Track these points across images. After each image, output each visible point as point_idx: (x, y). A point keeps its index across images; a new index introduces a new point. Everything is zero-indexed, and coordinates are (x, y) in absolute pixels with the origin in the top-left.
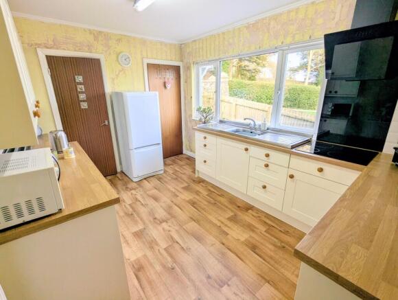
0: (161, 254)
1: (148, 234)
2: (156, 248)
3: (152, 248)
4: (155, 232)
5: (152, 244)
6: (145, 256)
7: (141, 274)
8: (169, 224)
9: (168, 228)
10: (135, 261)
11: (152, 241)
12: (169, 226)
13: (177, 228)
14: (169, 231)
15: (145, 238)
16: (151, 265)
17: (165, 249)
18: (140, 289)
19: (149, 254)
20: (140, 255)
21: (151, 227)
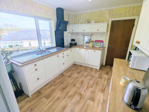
0: (94, 88)
1: (90, 96)
2: (93, 90)
3: (94, 91)
4: (88, 94)
5: (93, 92)
6: (98, 91)
7: (104, 89)
8: (81, 91)
9: (83, 91)
10: (102, 93)
11: (92, 93)
12: (82, 91)
13: (81, 89)
14: (84, 90)
15: (92, 96)
16: (99, 88)
17: (92, 88)
18: (106, 87)
19: (97, 91)
20: (99, 93)
21: (86, 97)
